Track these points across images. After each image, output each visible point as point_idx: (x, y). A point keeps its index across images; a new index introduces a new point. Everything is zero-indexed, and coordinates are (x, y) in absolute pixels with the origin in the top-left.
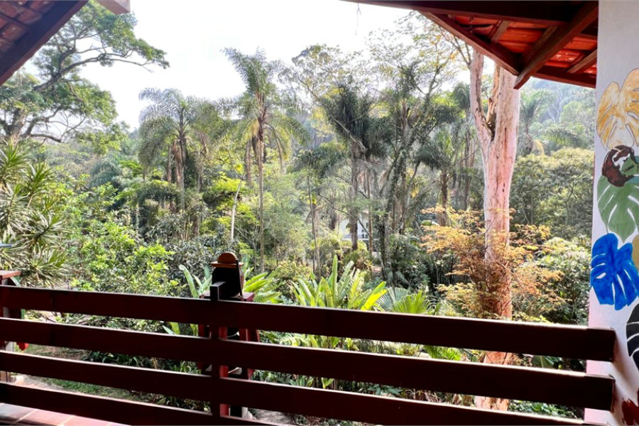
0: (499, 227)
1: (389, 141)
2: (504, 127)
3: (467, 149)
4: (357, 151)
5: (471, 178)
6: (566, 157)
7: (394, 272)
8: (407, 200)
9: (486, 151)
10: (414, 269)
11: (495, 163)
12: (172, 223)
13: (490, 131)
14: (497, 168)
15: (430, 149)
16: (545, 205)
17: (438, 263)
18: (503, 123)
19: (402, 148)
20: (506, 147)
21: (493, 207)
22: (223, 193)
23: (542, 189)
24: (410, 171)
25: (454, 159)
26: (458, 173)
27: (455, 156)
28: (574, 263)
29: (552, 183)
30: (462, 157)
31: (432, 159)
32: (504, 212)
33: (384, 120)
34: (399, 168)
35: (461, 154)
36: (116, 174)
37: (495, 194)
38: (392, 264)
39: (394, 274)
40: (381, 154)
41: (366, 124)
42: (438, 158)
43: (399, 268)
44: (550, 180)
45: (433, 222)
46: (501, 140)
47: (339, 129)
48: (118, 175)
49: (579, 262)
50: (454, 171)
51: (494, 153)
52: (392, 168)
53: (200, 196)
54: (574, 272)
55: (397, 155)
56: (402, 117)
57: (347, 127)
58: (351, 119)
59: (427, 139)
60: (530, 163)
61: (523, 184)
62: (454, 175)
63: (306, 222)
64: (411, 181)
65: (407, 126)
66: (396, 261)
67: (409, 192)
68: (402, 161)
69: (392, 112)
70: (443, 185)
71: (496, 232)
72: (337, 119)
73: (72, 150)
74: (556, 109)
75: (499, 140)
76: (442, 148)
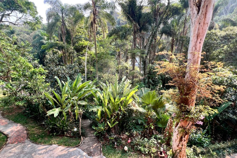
0: (195, 62)
1: (150, 24)
2: (206, 5)
3: (184, 27)
4: (136, 28)
5: (184, 40)
6: (229, 31)
7: (148, 79)
8: (156, 50)
9: (193, 21)
10: (156, 78)
11: (197, 27)
12: (53, 59)
13: (197, 8)
14: (199, 29)
15: (168, 27)
16: (215, 52)
17: (167, 76)
18: (206, 2)
19: (155, 27)
20: (205, 17)
21: (193, 52)
22: (82, 46)
23: (215, 45)
24: (158, 37)
25: (178, 32)
26: (179, 38)
27: (179, 30)
28: (226, 79)
29: (221, 43)
30: (181, 31)
31: (168, 32)
32: (199, 54)
33: (148, 14)
34: (154, 36)
35: (181, 30)
36: (42, 39)
37: (195, 45)
38: (148, 76)
39: (148, 80)
40: (146, 30)
41: (140, 15)
42: (171, 32)
43: (151, 78)
44: (220, 41)
45: (167, 60)
46: (203, 13)
47: (128, 18)
48: (43, 39)
49: (228, 78)
50: (177, 38)
51: (198, 21)
52: (150, 36)
53: (73, 48)
54: (225, 83)
55: (153, 30)
56: (156, 13)
57: (131, 17)
58: (133, 13)
59: (167, 23)
60: (212, 34)
61: (207, 43)
62: (177, 40)
63: (117, 59)
64: (158, 42)
65: (158, 16)
66: (149, 75)
67: (157, 47)
68: (155, 33)
69: (152, 10)
70: (172, 44)
71: (193, 65)
72: (127, 13)
73: (26, 29)
74: (227, 10)
75: (202, 13)
76: (173, 27)
